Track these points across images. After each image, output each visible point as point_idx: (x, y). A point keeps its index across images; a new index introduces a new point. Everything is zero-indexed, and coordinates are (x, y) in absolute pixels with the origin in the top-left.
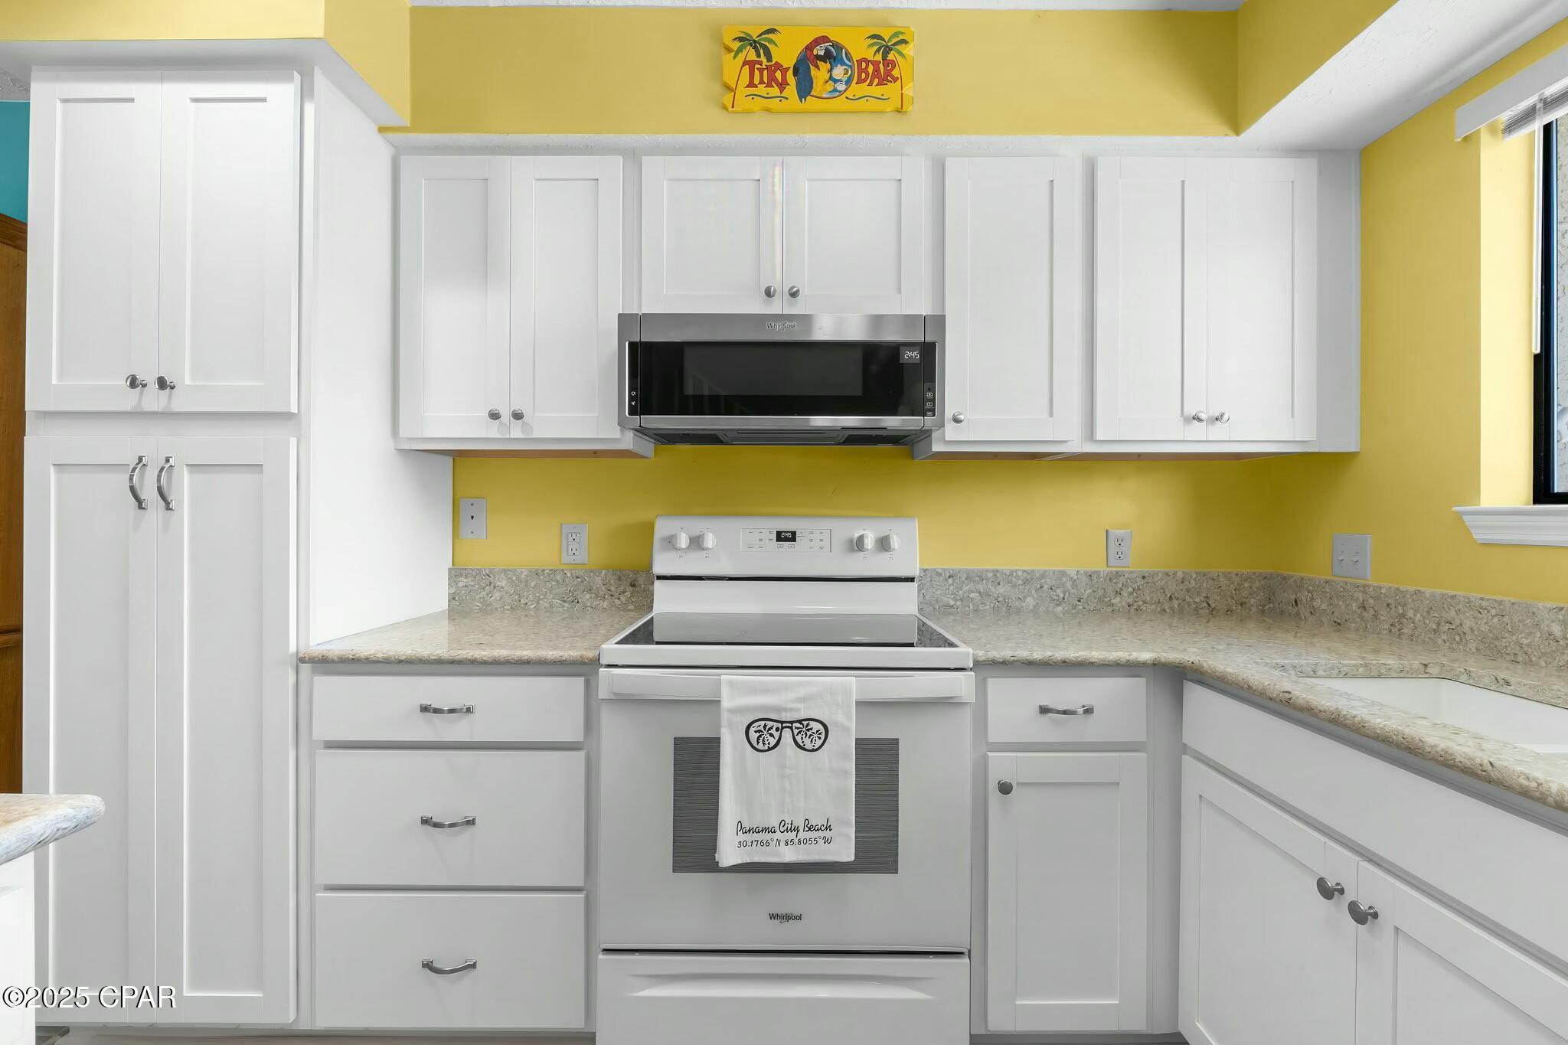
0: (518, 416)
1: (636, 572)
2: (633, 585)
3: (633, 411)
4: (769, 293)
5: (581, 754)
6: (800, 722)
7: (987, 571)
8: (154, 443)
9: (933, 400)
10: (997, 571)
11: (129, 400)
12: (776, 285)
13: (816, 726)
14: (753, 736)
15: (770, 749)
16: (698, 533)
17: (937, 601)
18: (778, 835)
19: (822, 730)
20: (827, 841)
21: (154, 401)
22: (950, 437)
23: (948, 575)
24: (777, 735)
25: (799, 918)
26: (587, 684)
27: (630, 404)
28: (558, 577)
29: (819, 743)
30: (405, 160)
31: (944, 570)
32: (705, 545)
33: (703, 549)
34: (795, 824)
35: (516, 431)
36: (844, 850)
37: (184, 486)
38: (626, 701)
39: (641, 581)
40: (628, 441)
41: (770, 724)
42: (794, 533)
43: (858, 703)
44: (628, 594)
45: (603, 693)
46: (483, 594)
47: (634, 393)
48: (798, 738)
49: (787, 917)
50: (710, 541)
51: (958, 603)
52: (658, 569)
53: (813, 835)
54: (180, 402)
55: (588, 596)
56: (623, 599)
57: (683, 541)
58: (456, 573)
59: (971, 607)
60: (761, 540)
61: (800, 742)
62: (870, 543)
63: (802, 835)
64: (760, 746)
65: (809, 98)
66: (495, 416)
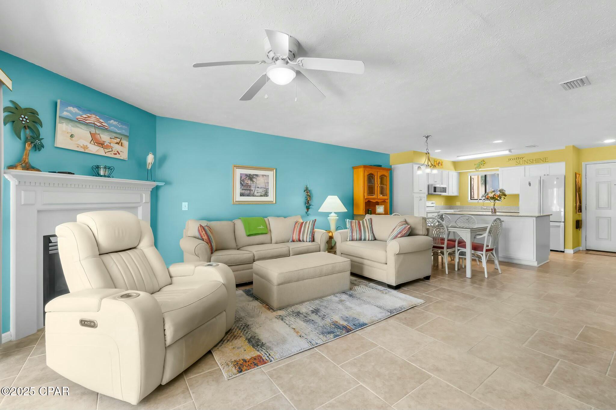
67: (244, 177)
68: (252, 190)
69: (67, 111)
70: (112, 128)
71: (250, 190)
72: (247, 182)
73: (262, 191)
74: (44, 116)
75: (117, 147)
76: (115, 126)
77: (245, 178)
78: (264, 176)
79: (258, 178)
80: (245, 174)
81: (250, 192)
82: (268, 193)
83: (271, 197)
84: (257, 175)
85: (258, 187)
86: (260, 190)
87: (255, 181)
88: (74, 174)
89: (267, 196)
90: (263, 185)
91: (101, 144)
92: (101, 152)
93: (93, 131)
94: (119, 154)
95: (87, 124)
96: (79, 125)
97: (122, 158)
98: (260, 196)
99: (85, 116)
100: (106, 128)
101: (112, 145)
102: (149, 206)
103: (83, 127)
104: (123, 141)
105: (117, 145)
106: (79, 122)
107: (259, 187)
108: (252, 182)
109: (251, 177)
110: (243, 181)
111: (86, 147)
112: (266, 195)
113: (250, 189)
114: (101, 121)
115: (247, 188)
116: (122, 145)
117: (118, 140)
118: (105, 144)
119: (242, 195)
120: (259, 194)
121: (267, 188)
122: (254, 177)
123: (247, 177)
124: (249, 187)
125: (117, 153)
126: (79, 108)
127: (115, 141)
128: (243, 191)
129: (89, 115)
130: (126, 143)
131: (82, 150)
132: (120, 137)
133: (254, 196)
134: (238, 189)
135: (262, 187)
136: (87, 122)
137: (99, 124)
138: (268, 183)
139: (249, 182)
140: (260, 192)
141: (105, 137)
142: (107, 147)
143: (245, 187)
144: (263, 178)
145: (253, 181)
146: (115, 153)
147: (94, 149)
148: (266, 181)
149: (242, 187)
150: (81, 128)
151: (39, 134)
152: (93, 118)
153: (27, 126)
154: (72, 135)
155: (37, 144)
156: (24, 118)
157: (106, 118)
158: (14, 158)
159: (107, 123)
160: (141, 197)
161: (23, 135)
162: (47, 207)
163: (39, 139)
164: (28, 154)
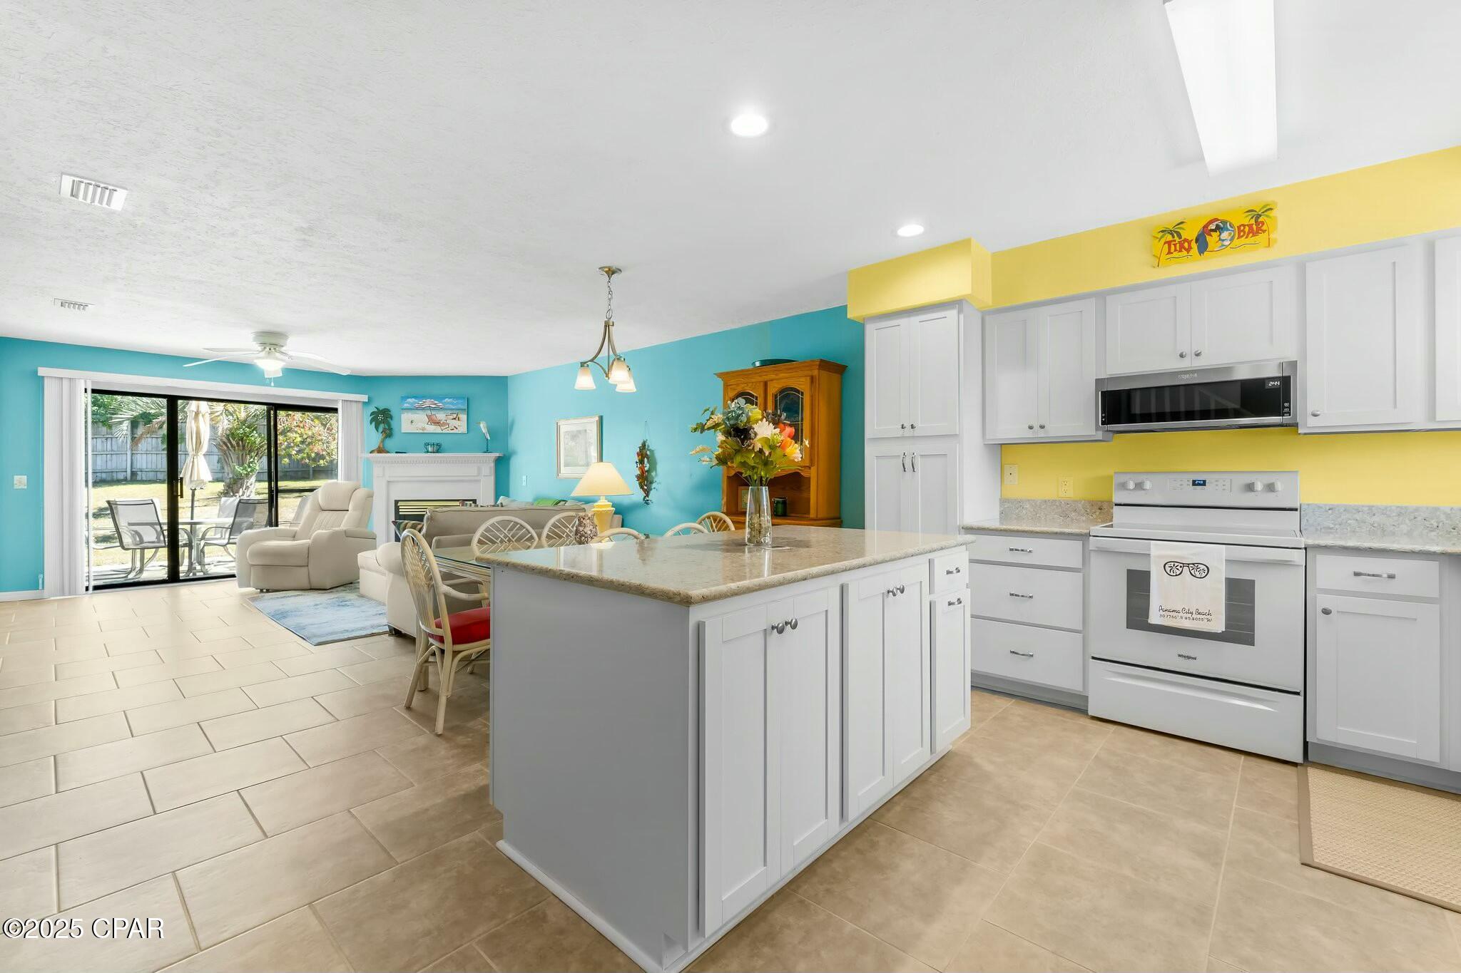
0: (1042, 427)
1: (1102, 502)
2: (1100, 509)
3: (1103, 423)
4: (1182, 356)
5: (1081, 574)
6: (1193, 564)
7: (1363, 506)
8: (908, 447)
9: (1289, 408)
10: (1373, 506)
11: (900, 433)
12: (1186, 350)
13: (1202, 567)
14: (1168, 569)
15: (1176, 575)
16: (1140, 481)
17: (1319, 524)
18: (1181, 614)
19: (1206, 569)
20: (1208, 620)
21: (908, 432)
22: (1309, 424)
23: (1328, 508)
24: (1181, 569)
25: (1195, 659)
26: (1083, 544)
27: (1102, 420)
28: (1057, 504)
29: (1204, 575)
30: (987, 318)
31: (1326, 505)
32: (1145, 487)
33: (1144, 490)
34: (1191, 611)
35: (1041, 434)
36: (1219, 626)
37: (919, 463)
38: (1103, 551)
39: (1105, 506)
40: (1100, 435)
41: (1176, 564)
42: (1204, 481)
43: (1226, 560)
44: (1098, 513)
45: (1091, 548)
46: (1017, 511)
47: (1104, 415)
48: (1192, 572)
49: (1189, 658)
50: (1148, 485)
51: (1337, 526)
52: (1116, 499)
53: (1199, 616)
54: (917, 432)
55: (1074, 514)
56: (1094, 516)
57: (1131, 485)
58: (1003, 501)
59: (1349, 529)
60: (1181, 485)
61: (1193, 573)
62: (1259, 486)
63: (1194, 616)
64: (1172, 574)
65: (1205, 253)
66: (1031, 428)
69: (407, 403)
70: (448, 405)
74: (394, 412)
75: (456, 423)
76: (450, 403)
81: (573, 459)
88: (405, 453)
91: (437, 423)
92: (438, 429)
93: (429, 412)
94: (457, 428)
95: (423, 409)
96: (418, 412)
97: (460, 431)
99: (420, 402)
100: (441, 407)
101: (448, 421)
102: (492, 479)
103: (420, 412)
104: (460, 416)
105: (454, 420)
106: (417, 409)
111: (424, 429)
114: (436, 402)
116: (459, 420)
117: (455, 415)
118: (442, 422)
119: (566, 464)
120: (583, 462)
125: (455, 428)
126: (415, 397)
127: (452, 417)
128: (567, 459)
129: (424, 400)
130: (464, 417)
131: (421, 431)
132: (457, 412)
134: (563, 457)
136: (423, 406)
137: (433, 406)
141: (441, 416)
142: (444, 424)
146: (452, 428)
147: (432, 428)
149: (566, 452)
151: (389, 425)
152: (428, 403)
153: (383, 422)
154: (412, 422)
155: (388, 433)
156: (380, 417)
157: (440, 398)
158: (375, 447)
159: (442, 403)
160: (479, 469)
161: (381, 429)
162: (392, 479)
163: (391, 429)
164: (383, 441)
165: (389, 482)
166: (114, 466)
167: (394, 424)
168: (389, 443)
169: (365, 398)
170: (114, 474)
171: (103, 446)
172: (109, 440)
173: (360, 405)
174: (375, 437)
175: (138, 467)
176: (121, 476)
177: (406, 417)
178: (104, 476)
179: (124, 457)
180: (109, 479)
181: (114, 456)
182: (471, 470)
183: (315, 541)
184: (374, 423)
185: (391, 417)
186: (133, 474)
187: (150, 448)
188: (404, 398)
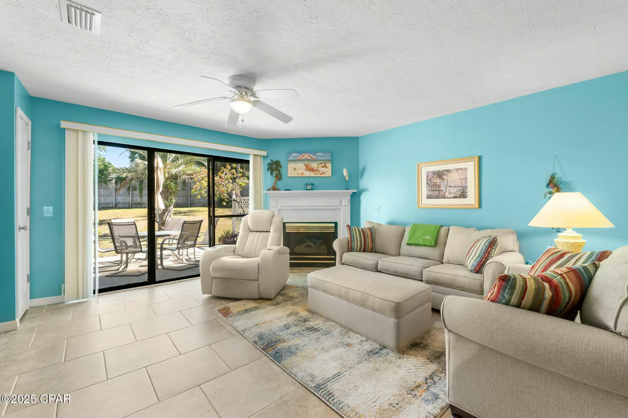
67: (430, 176)
68: (441, 190)
69: (292, 156)
70: (319, 158)
71: (439, 191)
72: (436, 181)
73: (457, 191)
74: (282, 163)
76: (320, 156)
77: (433, 177)
78: (459, 171)
79: (450, 174)
80: (433, 172)
81: (439, 193)
82: (466, 192)
83: (471, 199)
84: (448, 171)
85: (450, 186)
86: (454, 190)
87: (446, 179)
88: (290, 190)
89: (464, 198)
90: (458, 183)
91: (312, 170)
92: (312, 174)
93: (306, 163)
94: (325, 173)
95: (303, 160)
96: (298, 162)
97: (327, 176)
98: (453, 198)
99: (301, 156)
100: (314, 159)
101: (319, 169)
102: (349, 209)
103: (300, 162)
104: (327, 165)
105: (323, 168)
106: (298, 160)
107: (452, 185)
108: (441, 181)
109: (440, 175)
110: (430, 180)
111: (302, 174)
112: (463, 195)
113: (439, 189)
114: (311, 155)
115: (435, 189)
116: (326, 168)
117: (323, 165)
118: (314, 169)
119: (429, 197)
120: (452, 195)
121: (464, 186)
122: (445, 173)
123: (434, 176)
124: (437, 188)
125: (323, 173)
126: (297, 153)
127: (321, 166)
128: (431, 193)
129: (303, 155)
130: (329, 165)
131: (301, 176)
132: (325, 162)
133: (445, 198)
134: (425, 191)
135: (457, 185)
136: (302, 159)
137: (309, 158)
138: (466, 179)
139: (438, 181)
140: (453, 193)
141: (314, 165)
142: (316, 171)
143: (433, 188)
144: (458, 173)
145: (443, 179)
146: (321, 173)
147: (308, 174)
148: (462, 177)
149: (430, 187)
150: (299, 164)
151: (280, 172)
152: (306, 156)
153: (275, 170)
154: (295, 169)
155: (279, 177)
156: (274, 166)
157: (314, 153)
158: (270, 186)
159: (315, 156)
160: (341, 202)
161: (274, 174)
162: (282, 208)
163: (280, 174)
164: (275, 183)
165: (279, 210)
166: (108, 201)
167: (282, 171)
168: (280, 184)
169: (264, 153)
170: (108, 205)
171: (104, 192)
172: (106, 190)
173: (262, 157)
174: (271, 180)
175: (118, 201)
176: (111, 206)
177: (291, 166)
178: (104, 205)
179: (112, 197)
180: (106, 207)
181: (108, 197)
182: (334, 202)
183: (262, 259)
184: (269, 171)
185: (281, 167)
186: (116, 205)
187: (122, 193)
188: (290, 153)
